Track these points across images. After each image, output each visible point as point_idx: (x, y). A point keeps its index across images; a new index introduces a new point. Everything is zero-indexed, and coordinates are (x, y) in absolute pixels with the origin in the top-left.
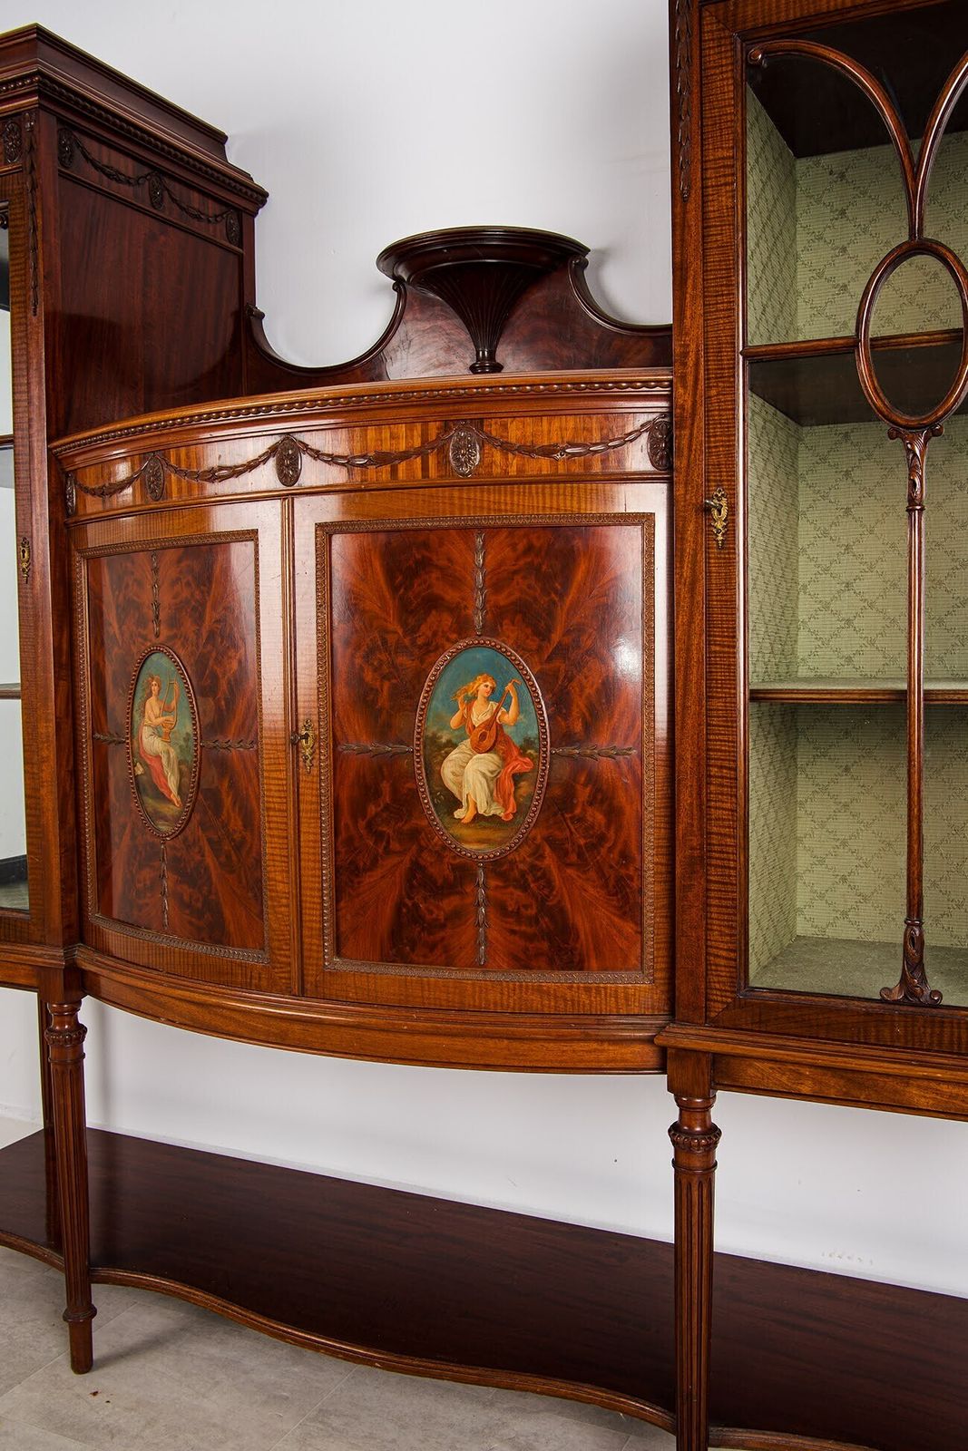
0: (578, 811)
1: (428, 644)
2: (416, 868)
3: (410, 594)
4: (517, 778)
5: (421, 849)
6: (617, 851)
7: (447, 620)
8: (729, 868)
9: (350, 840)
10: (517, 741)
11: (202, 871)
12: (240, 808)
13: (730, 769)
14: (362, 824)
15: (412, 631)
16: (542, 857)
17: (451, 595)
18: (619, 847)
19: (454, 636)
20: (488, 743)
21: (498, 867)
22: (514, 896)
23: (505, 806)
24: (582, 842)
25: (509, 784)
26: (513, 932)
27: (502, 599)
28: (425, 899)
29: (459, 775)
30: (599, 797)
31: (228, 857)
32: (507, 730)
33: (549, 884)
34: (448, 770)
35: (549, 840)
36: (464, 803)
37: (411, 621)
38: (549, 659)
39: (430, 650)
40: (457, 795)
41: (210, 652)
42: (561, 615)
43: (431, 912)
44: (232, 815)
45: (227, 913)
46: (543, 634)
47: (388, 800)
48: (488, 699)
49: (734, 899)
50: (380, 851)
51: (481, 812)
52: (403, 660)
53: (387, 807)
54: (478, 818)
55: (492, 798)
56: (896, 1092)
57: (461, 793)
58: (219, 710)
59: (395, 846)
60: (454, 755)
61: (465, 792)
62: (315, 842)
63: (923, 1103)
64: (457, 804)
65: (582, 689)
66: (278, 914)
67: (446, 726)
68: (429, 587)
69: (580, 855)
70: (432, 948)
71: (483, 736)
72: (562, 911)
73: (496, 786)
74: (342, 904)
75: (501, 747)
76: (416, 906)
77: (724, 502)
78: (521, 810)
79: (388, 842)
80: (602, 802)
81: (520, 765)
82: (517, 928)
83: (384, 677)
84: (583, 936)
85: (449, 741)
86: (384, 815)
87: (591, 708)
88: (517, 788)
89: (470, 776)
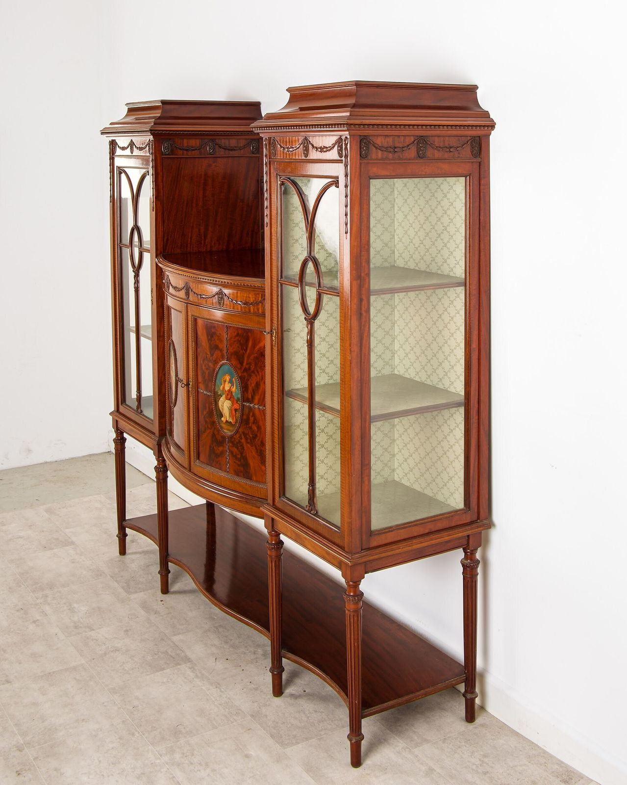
0: (250, 425)
1: (215, 360)
2: (214, 435)
3: (211, 343)
4: (236, 410)
5: (215, 429)
6: (260, 441)
7: (219, 353)
10: (236, 398)
14: (203, 416)
15: (212, 355)
16: (241, 439)
17: (220, 345)
18: (261, 439)
19: (221, 359)
20: (229, 397)
21: (231, 439)
22: (235, 450)
23: (233, 419)
24: (251, 436)
25: (234, 412)
26: (235, 462)
27: (231, 349)
28: (216, 446)
29: (223, 406)
30: (256, 421)
32: (234, 394)
33: (243, 448)
34: (220, 404)
35: (243, 433)
36: (224, 416)
37: (212, 352)
38: (243, 372)
39: (216, 362)
42: (246, 357)
43: (217, 451)
46: (241, 363)
48: (229, 382)
51: (227, 419)
52: (210, 364)
53: (207, 412)
54: (227, 421)
55: (230, 416)
57: (223, 412)
59: (209, 426)
60: (221, 399)
64: (222, 416)
65: (251, 383)
68: (216, 342)
69: (251, 440)
70: (217, 463)
71: (228, 395)
72: (246, 458)
73: (231, 412)
74: (199, 442)
75: (232, 399)
76: (214, 447)
77: (275, 331)
78: (237, 421)
79: (208, 424)
80: (256, 423)
81: (236, 406)
83: (206, 369)
84: (251, 468)
85: (220, 394)
86: (207, 415)
87: (253, 391)
88: (236, 414)
89: (225, 405)
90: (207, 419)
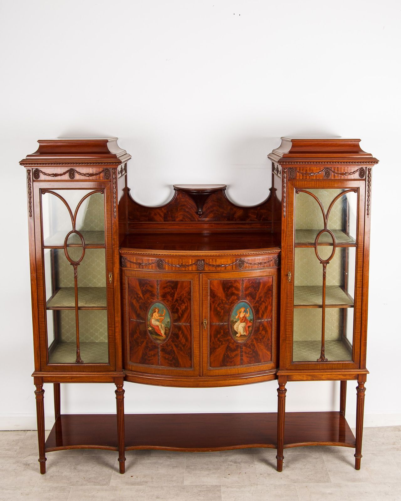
0: (260, 332)
1: (232, 302)
2: (228, 346)
3: (228, 292)
4: (249, 327)
5: (229, 343)
6: (267, 339)
7: (236, 297)
8: (290, 341)
9: (213, 343)
10: (249, 320)
11: (172, 351)
12: (185, 337)
13: (290, 322)
14: (216, 339)
15: (228, 300)
16: (253, 341)
17: (236, 292)
19: (237, 300)
20: (243, 321)
21: (245, 345)
22: (248, 350)
23: (247, 333)
24: (261, 338)
25: (247, 328)
26: (247, 357)
27: (247, 292)
28: (230, 353)
29: (237, 328)
30: (264, 329)
31: (181, 348)
32: (247, 318)
33: (255, 347)
34: (235, 327)
35: (254, 338)
36: (238, 333)
37: (228, 298)
38: (255, 304)
39: (232, 303)
41: (176, 304)
42: (258, 295)
43: (231, 355)
44: (182, 339)
45: (180, 360)
46: (254, 298)
47: (222, 334)
48: (243, 312)
49: (291, 346)
50: (220, 344)
51: (242, 334)
52: (226, 306)
53: (222, 335)
54: (241, 335)
55: (244, 331)
56: (321, 377)
57: (238, 331)
58: (179, 317)
59: (224, 343)
60: (236, 324)
62: (206, 344)
63: (324, 379)
64: (237, 333)
65: (261, 308)
66: (196, 359)
67: (235, 318)
68: (232, 291)
69: (260, 340)
70: (231, 362)
71: (242, 320)
72: (257, 352)
73: (245, 329)
74: (211, 356)
75: (246, 321)
76: (228, 354)
77: (291, 274)
78: (250, 333)
79: (222, 342)
81: (250, 324)
82: (248, 356)
83: (222, 309)
84: (261, 356)
86: (222, 337)
87: (263, 312)
89: (240, 327)
90: (221, 339)
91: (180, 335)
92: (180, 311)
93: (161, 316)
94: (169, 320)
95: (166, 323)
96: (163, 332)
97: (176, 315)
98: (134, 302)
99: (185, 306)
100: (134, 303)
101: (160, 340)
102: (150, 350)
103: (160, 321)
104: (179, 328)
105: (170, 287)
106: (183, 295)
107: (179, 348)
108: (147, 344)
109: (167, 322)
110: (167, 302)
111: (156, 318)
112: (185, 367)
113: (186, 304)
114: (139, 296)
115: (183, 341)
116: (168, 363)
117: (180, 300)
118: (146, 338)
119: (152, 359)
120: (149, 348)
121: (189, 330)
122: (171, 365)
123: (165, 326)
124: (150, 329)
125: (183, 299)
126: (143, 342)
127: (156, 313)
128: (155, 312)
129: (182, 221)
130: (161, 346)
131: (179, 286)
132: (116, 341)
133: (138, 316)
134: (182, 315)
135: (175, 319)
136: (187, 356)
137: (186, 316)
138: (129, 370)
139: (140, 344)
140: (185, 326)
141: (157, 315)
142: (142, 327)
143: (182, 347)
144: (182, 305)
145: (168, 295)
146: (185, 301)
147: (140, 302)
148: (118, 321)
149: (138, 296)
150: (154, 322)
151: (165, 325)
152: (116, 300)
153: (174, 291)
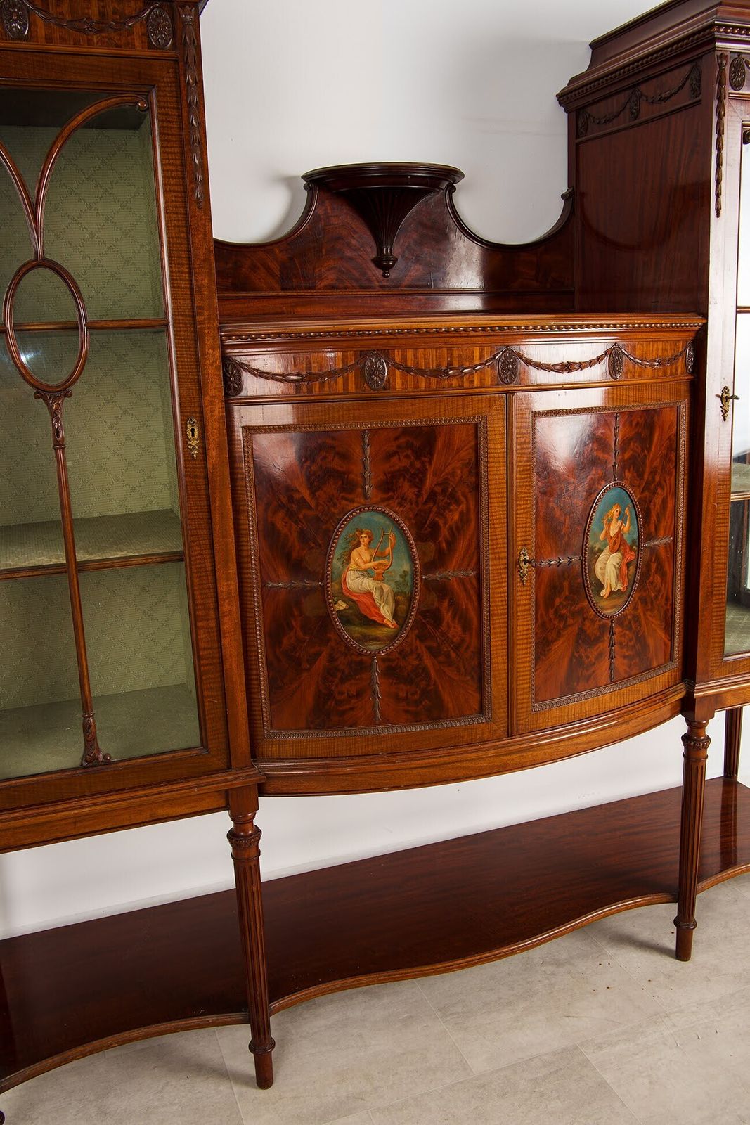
0: (651, 578)
1: (591, 488)
2: (582, 631)
3: (582, 457)
5: (584, 619)
7: (600, 472)
9: (545, 624)
10: (629, 542)
11: (420, 671)
12: (460, 619)
14: (551, 611)
15: (581, 480)
16: (638, 609)
17: (601, 455)
19: (604, 482)
20: (617, 546)
21: (621, 621)
22: (626, 635)
23: (623, 584)
24: (653, 595)
25: (625, 568)
26: (625, 657)
27: (626, 456)
28: (585, 650)
29: (604, 569)
30: (659, 568)
31: (448, 656)
32: (625, 537)
33: (641, 625)
34: (598, 567)
35: (639, 598)
36: (606, 586)
37: (582, 474)
38: (642, 492)
39: (592, 492)
40: (601, 580)
41: (431, 509)
42: (648, 463)
43: (588, 657)
44: (453, 625)
45: (446, 696)
46: (640, 476)
47: (567, 593)
48: (618, 519)
50: (562, 626)
51: (613, 589)
52: (577, 500)
53: (566, 598)
54: (612, 593)
55: (617, 580)
57: (604, 579)
58: (440, 551)
59: (570, 621)
60: (602, 557)
61: (606, 578)
62: (527, 630)
64: (603, 587)
65: (655, 505)
66: (497, 686)
67: (597, 540)
68: (593, 451)
69: (651, 603)
70: (588, 679)
71: (615, 543)
72: (644, 637)
73: (620, 571)
74: (539, 666)
75: (622, 547)
76: (580, 657)
78: (631, 584)
79: (566, 620)
80: (660, 570)
81: (630, 556)
82: (627, 654)
83: (566, 513)
84: (651, 649)
85: (599, 549)
86: (565, 603)
87: (658, 516)
88: (628, 571)
89: (608, 568)
90: (564, 611)
91: (444, 611)
92: (445, 532)
93: (379, 555)
94: (406, 567)
95: (398, 579)
96: (386, 611)
97: (431, 546)
98: (280, 520)
99: (461, 513)
100: (280, 524)
101: (376, 639)
102: (342, 681)
103: (378, 574)
104: (442, 590)
105: (409, 452)
106: (453, 474)
107: (442, 658)
108: (331, 659)
109: (401, 576)
110: (400, 504)
111: (363, 566)
112: (462, 715)
113: (463, 506)
114: (296, 496)
115: (455, 631)
116: (406, 711)
117: (444, 491)
118: (329, 640)
119: (352, 709)
120: (339, 675)
121: (472, 592)
122: (416, 718)
123: (395, 590)
124: (342, 606)
125: (454, 488)
126: (318, 655)
127: (362, 549)
128: (359, 545)
129: (334, 288)
130: (383, 660)
131: (439, 444)
132: (227, 666)
133: (296, 567)
134: (451, 544)
135: (426, 560)
136: (468, 678)
137: (462, 546)
138: (271, 759)
139: (305, 665)
140: (462, 582)
141: (366, 556)
142: (310, 607)
143: (452, 652)
144: (451, 511)
145: (401, 480)
146: (459, 494)
147: (301, 516)
148: (229, 592)
149: (291, 499)
150: (355, 581)
151: (394, 585)
152: (216, 517)
153: (423, 463)
